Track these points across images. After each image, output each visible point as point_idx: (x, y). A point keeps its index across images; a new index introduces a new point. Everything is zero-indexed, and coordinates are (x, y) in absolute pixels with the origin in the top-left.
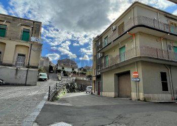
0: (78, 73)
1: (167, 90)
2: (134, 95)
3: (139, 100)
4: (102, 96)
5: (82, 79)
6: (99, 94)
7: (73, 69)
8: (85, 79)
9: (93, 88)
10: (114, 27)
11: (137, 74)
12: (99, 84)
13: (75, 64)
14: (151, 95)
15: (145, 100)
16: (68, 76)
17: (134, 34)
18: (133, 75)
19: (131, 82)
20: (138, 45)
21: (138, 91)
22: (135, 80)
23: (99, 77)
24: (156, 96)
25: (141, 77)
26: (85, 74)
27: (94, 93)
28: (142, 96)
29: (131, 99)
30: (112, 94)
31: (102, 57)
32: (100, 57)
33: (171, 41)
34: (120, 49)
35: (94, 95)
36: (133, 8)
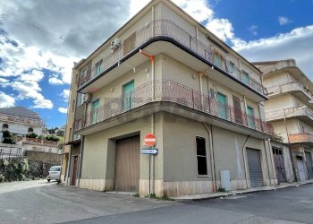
0: (40, 138)
1: (206, 173)
2: (144, 186)
3: (153, 196)
4: (79, 189)
5: (47, 149)
6: (73, 183)
7: (31, 130)
8: (54, 150)
9: (64, 171)
10: (116, 41)
11: (154, 140)
12: (75, 162)
13: (39, 119)
14: (177, 185)
15: (165, 197)
16: (14, 143)
17: (153, 57)
18: (144, 141)
19: (141, 156)
20: (159, 77)
21: (152, 176)
22: (148, 151)
23: (76, 146)
24: (186, 185)
25: (160, 146)
26: (56, 140)
27: (63, 181)
28: (159, 188)
29: (137, 196)
30: (100, 184)
31: (87, 103)
32: (83, 101)
33: (215, 82)
34: (124, 86)
35: (62, 186)
36: (155, 6)
